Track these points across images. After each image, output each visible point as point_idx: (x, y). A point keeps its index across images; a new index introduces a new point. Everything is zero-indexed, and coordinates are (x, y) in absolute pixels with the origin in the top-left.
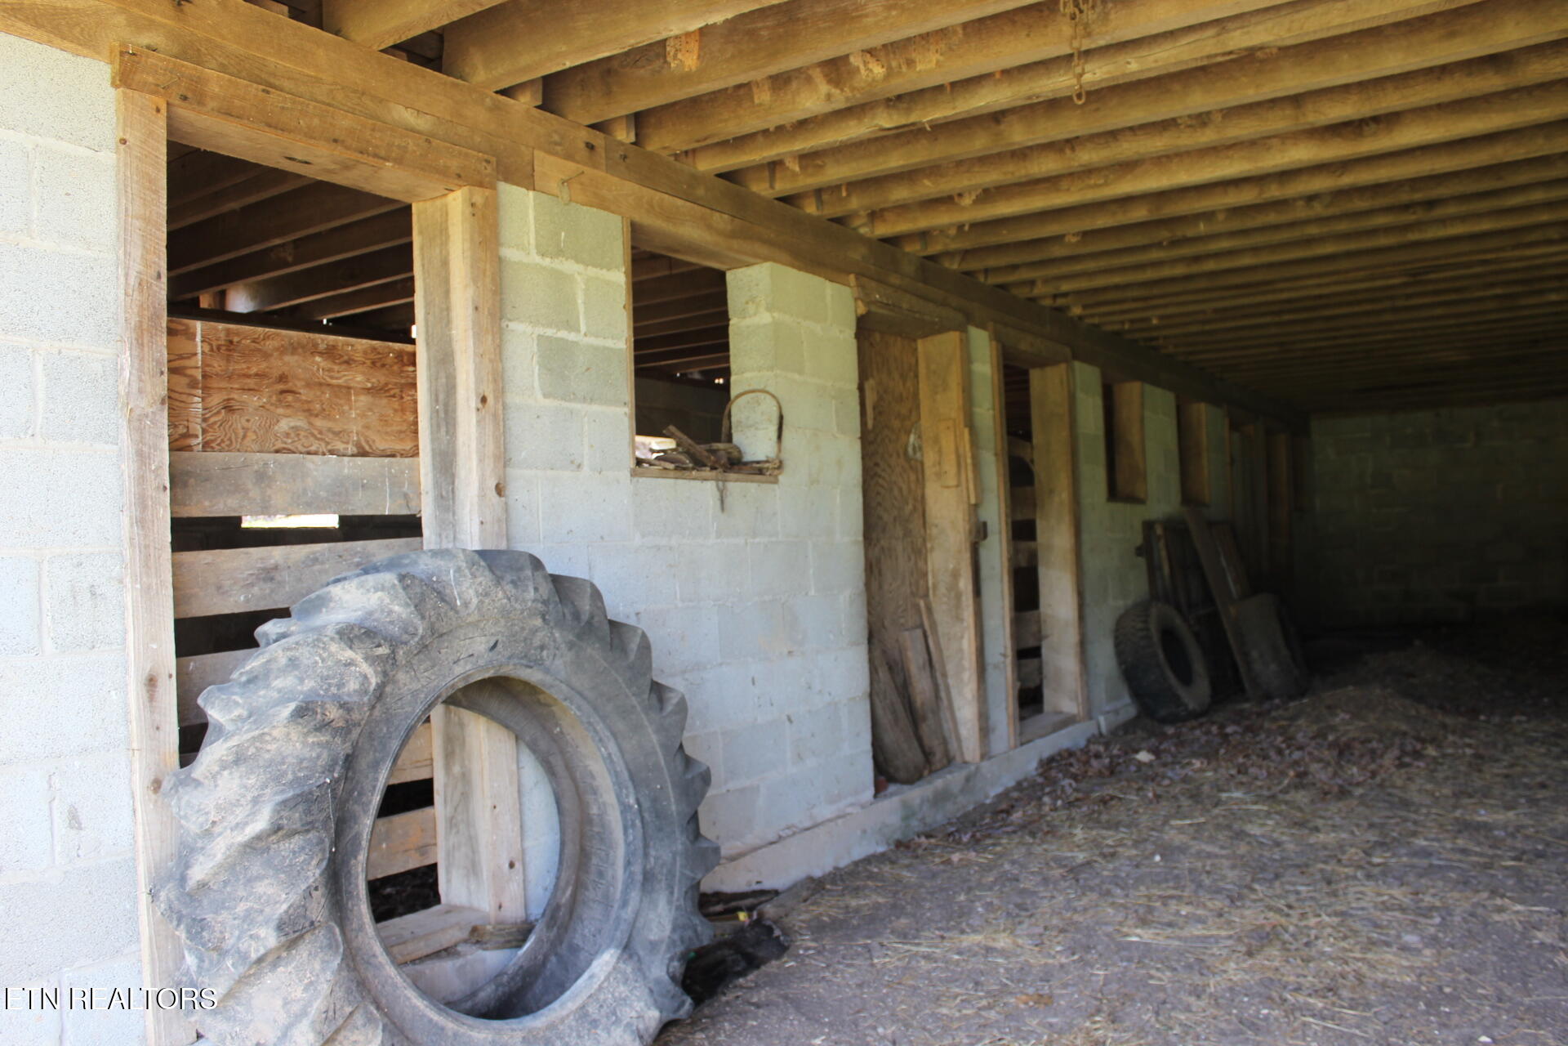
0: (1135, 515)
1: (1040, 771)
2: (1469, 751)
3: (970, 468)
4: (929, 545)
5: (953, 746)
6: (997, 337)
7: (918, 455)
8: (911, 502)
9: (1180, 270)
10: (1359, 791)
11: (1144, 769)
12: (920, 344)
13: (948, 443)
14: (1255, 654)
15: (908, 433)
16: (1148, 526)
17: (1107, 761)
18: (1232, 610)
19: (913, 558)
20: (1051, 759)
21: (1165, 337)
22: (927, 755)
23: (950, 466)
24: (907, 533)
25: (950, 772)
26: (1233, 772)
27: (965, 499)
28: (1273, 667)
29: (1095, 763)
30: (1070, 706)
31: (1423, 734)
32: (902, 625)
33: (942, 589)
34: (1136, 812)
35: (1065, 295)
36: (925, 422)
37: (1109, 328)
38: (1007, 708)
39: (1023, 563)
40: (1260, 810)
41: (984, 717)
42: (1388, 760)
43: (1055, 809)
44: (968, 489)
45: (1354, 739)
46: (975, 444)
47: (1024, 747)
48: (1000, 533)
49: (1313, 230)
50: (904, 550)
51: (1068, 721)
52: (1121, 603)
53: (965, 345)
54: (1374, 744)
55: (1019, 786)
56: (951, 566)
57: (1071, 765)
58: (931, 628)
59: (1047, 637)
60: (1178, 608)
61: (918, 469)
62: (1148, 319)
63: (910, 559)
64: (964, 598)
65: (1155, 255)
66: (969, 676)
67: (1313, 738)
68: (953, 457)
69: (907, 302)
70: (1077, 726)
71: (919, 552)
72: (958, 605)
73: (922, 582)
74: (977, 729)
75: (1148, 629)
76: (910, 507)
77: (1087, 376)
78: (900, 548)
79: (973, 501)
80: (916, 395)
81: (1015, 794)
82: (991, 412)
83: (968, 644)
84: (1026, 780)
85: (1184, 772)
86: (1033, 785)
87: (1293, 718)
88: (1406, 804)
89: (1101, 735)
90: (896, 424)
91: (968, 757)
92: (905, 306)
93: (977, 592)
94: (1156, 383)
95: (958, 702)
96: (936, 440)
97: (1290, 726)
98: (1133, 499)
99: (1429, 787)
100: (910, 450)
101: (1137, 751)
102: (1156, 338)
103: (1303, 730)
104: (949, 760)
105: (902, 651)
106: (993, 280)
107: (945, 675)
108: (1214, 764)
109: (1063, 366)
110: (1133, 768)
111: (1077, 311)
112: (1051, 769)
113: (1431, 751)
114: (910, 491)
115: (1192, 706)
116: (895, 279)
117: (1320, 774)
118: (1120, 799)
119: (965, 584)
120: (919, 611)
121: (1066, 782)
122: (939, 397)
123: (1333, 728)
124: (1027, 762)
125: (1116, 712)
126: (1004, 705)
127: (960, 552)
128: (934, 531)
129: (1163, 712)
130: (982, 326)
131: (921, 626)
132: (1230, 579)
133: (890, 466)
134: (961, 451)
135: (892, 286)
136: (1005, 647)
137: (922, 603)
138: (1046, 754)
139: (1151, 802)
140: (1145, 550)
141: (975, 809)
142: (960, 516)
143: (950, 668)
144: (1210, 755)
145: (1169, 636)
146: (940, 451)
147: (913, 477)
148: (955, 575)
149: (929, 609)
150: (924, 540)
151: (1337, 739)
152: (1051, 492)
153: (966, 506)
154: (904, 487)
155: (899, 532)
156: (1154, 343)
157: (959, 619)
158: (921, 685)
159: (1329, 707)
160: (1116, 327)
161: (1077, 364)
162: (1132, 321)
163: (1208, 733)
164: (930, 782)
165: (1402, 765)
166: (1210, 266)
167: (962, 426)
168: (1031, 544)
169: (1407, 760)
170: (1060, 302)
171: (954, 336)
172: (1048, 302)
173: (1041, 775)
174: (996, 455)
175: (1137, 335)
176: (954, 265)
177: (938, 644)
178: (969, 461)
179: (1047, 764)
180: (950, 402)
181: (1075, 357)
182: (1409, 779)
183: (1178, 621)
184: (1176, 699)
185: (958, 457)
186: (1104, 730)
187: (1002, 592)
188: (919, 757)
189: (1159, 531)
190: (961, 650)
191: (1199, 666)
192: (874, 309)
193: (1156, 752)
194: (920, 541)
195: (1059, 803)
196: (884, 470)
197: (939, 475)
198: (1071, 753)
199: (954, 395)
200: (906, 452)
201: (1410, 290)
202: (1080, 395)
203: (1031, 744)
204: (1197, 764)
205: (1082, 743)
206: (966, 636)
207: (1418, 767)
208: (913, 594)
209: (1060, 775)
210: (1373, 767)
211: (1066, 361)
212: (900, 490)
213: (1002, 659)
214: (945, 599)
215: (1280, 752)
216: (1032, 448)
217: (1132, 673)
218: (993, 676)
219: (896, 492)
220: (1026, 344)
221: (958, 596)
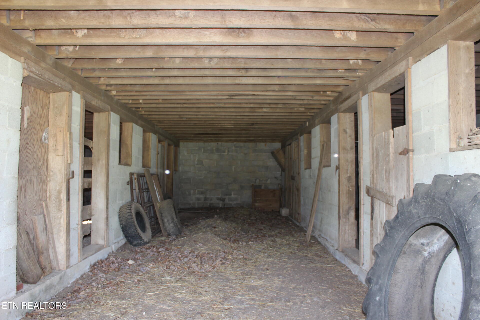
0: (127, 170)
1: (90, 269)
2: (241, 257)
3: (69, 148)
4: (48, 179)
5: (54, 264)
6: (83, 97)
7: (47, 141)
8: (42, 160)
9: (156, 81)
10: (210, 275)
11: (131, 267)
12: (51, 94)
13: (60, 137)
14: (166, 220)
15: (43, 132)
16: (132, 174)
17: (117, 264)
18: (158, 205)
19: (41, 184)
20: (95, 264)
21: (142, 108)
22: (43, 269)
23: (60, 147)
24: (39, 173)
25: (53, 276)
26: (165, 268)
27: (66, 161)
28: (172, 225)
29: (112, 266)
30: (101, 242)
31: (226, 251)
32: (34, 213)
33: (53, 198)
34: (132, 289)
35: (111, 85)
36: (51, 128)
37: (124, 101)
38: (78, 245)
39: (86, 187)
40: (178, 285)
41: (68, 250)
42: (218, 262)
43: (98, 289)
44: (67, 157)
45: (204, 253)
46: (71, 139)
47: (84, 260)
48: (79, 175)
49: (207, 72)
50: (37, 180)
51: (101, 248)
52: (121, 202)
53: (71, 97)
54: (211, 255)
55: (82, 277)
56: (58, 188)
57: (103, 267)
58: (47, 214)
59: (94, 215)
60: (141, 204)
61: (46, 147)
62: (138, 100)
63: (39, 185)
64: (62, 202)
65: (149, 73)
66: (63, 234)
67: (190, 253)
68: (62, 143)
69: (47, 75)
70: (104, 249)
71: (44, 182)
72: (60, 205)
73: (44, 195)
74: (65, 256)
75: (131, 212)
76: (41, 162)
77: (115, 118)
78: (35, 180)
79: (69, 162)
80: (47, 116)
81: (80, 281)
82: (79, 127)
83: (63, 221)
84: (84, 274)
85: (147, 269)
86: (88, 276)
87: (183, 245)
88: (227, 279)
89: (113, 252)
90: (38, 127)
91: (61, 268)
92: (46, 77)
93: (68, 199)
94: (137, 123)
95: (57, 245)
96: (55, 135)
97: (181, 248)
98: (127, 164)
99: (233, 272)
100: (43, 139)
101: (128, 260)
102: (139, 108)
103: (187, 250)
104: (52, 269)
105: (34, 224)
106: (84, 74)
107: (52, 234)
108: (157, 265)
109: (107, 113)
110: (127, 267)
111: (114, 93)
112: (95, 268)
113: (230, 257)
114: (42, 156)
115: (146, 240)
116: (43, 65)
117: (195, 267)
118: (124, 282)
119: (63, 196)
120: (42, 207)
121: (101, 275)
122: (57, 118)
123: (197, 249)
124: (85, 267)
125: (118, 242)
126: (77, 244)
127: (62, 182)
128: (51, 173)
129: (135, 243)
130: (78, 92)
131: (43, 213)
132: (157, 194)
133: (33, 145)
134: (66, 141)
135: (42, 67)
136: (78, 221)
137: (44, 203)
138: (93, 263)
139: (136, 284)
140: (130, 183)
141: (63, 290)
142: (63, 168)
143: (55, 231)
144: (155, 261)
145: (138, 214)
146: (56, 140)
147: (43, 150)
148: (59, 192)
149: (47, 206)
150: (47, 177)
151: (199, 253)
152: (99, 160)
153: (66, 164)
154: (39, 154)
155: (36, 173)
156: (138, 110)
157: (60, 210)
158: (42, 238)
159: (195, 241)
160: (127, 102)
161: (112, 113)
162: (132, 100)
163: (152, 251)
164: (44, 282)
165: (223, 264)
166: (167, 81)
167: (67, 131)
168: (90, 179)
169: (224, 261)
170: (109, 88)
171: (66, 94)
172: (104, 88)
173: (91, 271)
174: (79, 144)
175: (133, 106)
176: (69, 64)
177: (50, 221)
178: (69, 145)
179: (93, 266)
180: (62, 121)
181: (112, 111)
182: (225, 269)
183: (141, 209)
184: (140, 238)
185: (64, 143)
186: (114, 250)
187: (78, 199)
188: (39, 271)
189: (135, 176)
190: (60, 223)
191: (148, 225)
192: (32, 75)
193: (134, 259)
194: (45, 177)
195: (100, 286)
196: (30, 146)
197: (56, 150)
198: (102, 261)
199: (64, 118)
200: (41, 140)
201: (227, 101)
202: (112, 125)
203: (87, 259)
204: (151, 265)
205: (106, 256)
206: (63, 217)
207: (227, 264)
208: (40, 200)
209: (99, 272)
210: (214, 265)
211: (108, 111)
212: (38, 155)
213: (77, 226)
214: (54, 202)
215: (180, 259)
216: (92, 143)
217: (125, 229)
218: (72, 233)
219: (35, 156)
220: (95, 102)
221: (60, 201)
